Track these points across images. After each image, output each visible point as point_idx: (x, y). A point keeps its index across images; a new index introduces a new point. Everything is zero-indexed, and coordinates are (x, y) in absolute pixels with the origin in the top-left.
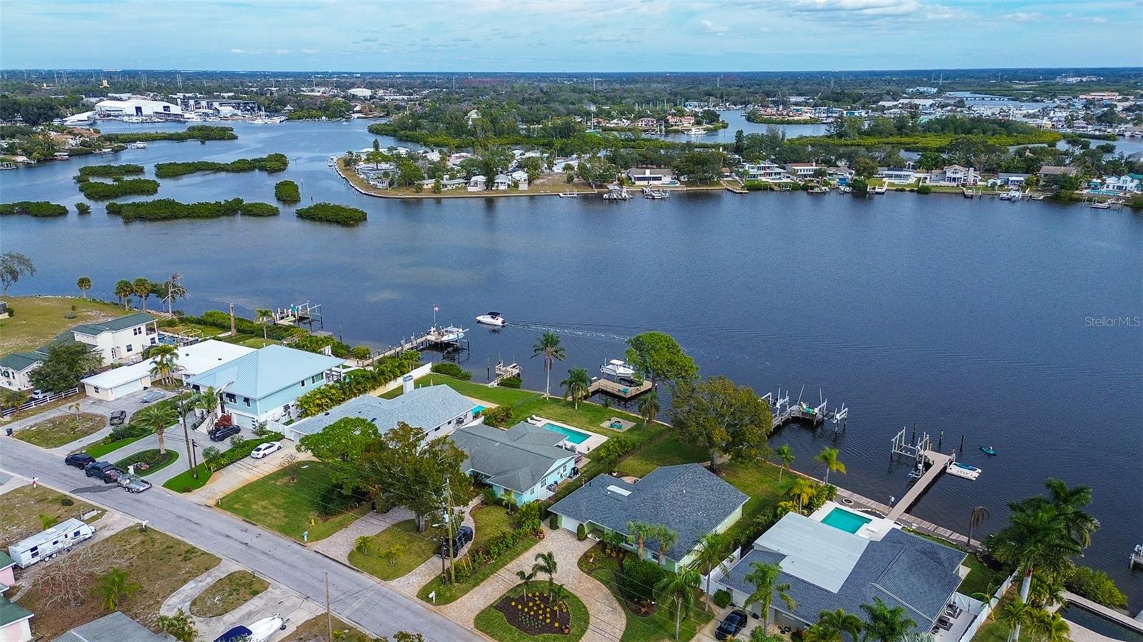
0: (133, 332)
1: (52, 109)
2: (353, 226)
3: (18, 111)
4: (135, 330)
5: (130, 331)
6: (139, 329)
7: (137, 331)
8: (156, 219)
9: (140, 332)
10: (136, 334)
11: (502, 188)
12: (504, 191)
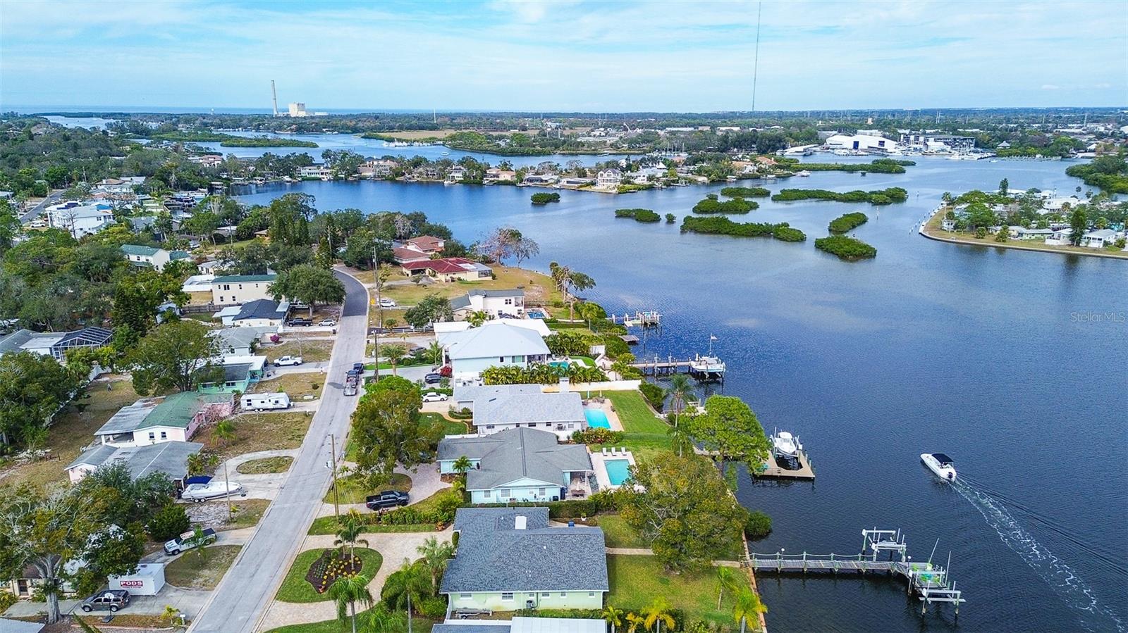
0: (505, 302)
1: (780, 141)
2: (851, 261)
3: (755, 143)
4: (507, 300)
5: (503, 300)
6: (510, 300)
7: (508, 302)
8: (704, 233)
9: (510, 303)
10: (506, 303)
11: (1094, 245)
12: (1095, 250)
